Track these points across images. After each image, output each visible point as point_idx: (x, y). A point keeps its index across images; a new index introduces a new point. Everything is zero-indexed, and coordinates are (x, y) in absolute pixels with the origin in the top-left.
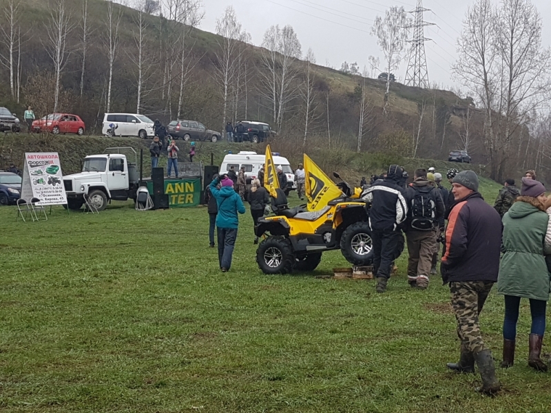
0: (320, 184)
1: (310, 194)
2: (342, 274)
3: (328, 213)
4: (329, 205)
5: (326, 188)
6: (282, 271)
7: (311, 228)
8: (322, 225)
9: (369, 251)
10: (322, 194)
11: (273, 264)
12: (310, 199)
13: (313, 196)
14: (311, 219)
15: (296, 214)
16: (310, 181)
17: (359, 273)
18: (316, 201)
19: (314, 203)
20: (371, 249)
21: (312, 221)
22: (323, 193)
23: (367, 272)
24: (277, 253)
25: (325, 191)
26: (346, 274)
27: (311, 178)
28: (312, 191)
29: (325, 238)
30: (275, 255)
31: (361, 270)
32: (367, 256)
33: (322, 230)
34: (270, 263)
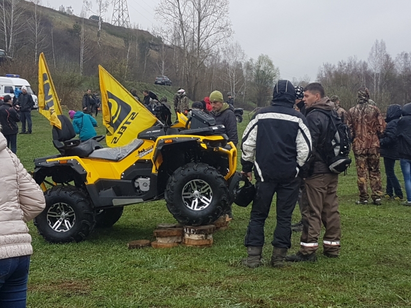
0: (125, 108)
1: (110, 123)
2: (168, 239)
3: (140, 149)
4: (139, 137)
5: (133, 114)
6: (74, 238)
7: (116, 172)
8: (132, 167)
9: (208, 204)
10: (129, 123)
11: (62, 227)
12: (111, 130)
13: (115, 126)
14: (115, 158)
15: (92, 151)
16: (110, 105)
17: (195, 237)
18: (119, 133)
19: (116, 135)
20: (210, 201)
21: (117, 161)
22: (129, 120)
23: (206, 235)
24: (66, 210)
25: (133, 119)
26: (175, 239)
27: (111, 100)
28: (113, 118)
29: (136, 185)
30: (63, 213)
31: (199, 233)
32: (206, 212)
33: (132, 174)
34: (56, 226)
